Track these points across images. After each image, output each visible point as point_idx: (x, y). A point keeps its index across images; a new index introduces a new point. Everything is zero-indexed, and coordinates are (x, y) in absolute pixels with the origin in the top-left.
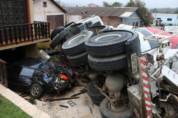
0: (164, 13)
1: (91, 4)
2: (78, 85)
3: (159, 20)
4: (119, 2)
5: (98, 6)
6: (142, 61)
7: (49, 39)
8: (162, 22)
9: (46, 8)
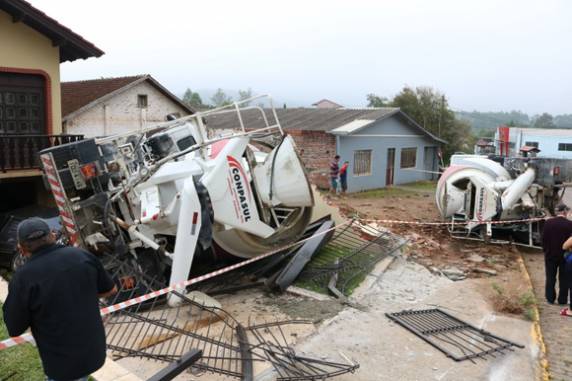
3: (531, 148)
6: (45, 160)
8: (538, 154)
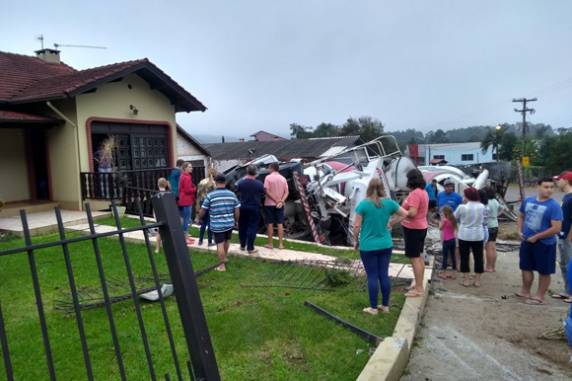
3: (439, 160)
5: (277, 138)
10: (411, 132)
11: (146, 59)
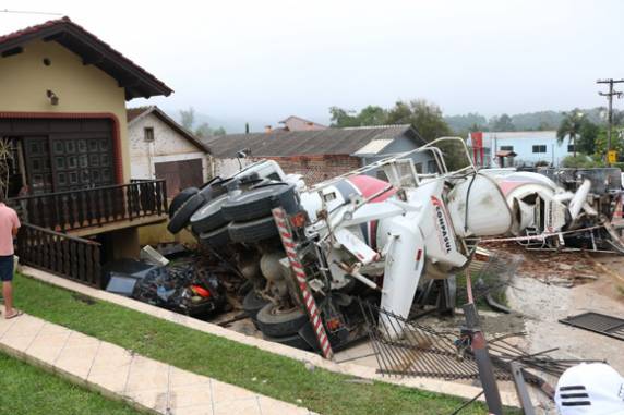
0: (531, 130)
1: (289, 119)
2: (232, 310)
3: (507, 152)
4: (380, 106)
5: (311, 124)
7: (164, 216)
8: (516, 159)
9: (151, 144)
10: (472, 117)
11: (66, 18)
